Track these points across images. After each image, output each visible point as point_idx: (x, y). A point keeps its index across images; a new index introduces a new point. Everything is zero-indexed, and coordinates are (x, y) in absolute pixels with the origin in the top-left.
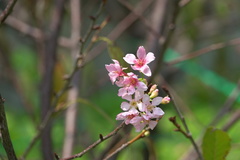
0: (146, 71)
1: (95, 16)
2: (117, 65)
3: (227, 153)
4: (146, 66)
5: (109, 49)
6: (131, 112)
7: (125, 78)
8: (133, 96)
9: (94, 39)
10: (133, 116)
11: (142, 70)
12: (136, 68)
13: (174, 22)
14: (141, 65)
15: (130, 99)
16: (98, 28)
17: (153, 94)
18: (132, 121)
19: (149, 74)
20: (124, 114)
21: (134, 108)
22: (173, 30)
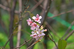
0: (39, 22)
1: (25, 5)
2: (30, 20)
3: (66, 46)
4: (39, 20)
5: (30, 14)
6: (35, 34)
7: (33, 24)
8: (35, 29)
9: (25, 12)
10: (35, 35)
11: (38, 21)
12: (36, 21)
13: (50, 6)
14: (37, 20)
15: (34, 30)
16: (26, 8)
17: (42, 29)
18: (35, 37)
19: (40, 23)
20: (32, 35)
21: (35, 33)
22: (49, 8)
